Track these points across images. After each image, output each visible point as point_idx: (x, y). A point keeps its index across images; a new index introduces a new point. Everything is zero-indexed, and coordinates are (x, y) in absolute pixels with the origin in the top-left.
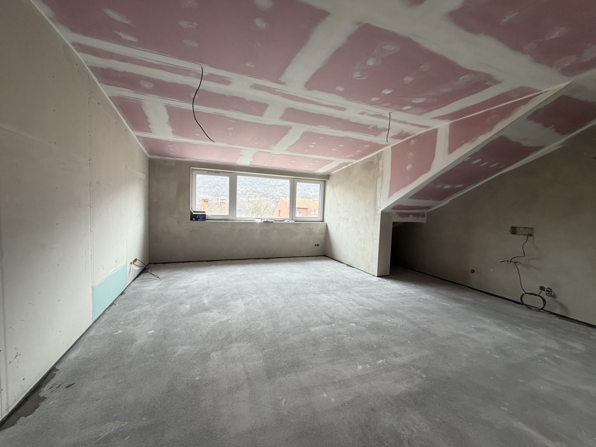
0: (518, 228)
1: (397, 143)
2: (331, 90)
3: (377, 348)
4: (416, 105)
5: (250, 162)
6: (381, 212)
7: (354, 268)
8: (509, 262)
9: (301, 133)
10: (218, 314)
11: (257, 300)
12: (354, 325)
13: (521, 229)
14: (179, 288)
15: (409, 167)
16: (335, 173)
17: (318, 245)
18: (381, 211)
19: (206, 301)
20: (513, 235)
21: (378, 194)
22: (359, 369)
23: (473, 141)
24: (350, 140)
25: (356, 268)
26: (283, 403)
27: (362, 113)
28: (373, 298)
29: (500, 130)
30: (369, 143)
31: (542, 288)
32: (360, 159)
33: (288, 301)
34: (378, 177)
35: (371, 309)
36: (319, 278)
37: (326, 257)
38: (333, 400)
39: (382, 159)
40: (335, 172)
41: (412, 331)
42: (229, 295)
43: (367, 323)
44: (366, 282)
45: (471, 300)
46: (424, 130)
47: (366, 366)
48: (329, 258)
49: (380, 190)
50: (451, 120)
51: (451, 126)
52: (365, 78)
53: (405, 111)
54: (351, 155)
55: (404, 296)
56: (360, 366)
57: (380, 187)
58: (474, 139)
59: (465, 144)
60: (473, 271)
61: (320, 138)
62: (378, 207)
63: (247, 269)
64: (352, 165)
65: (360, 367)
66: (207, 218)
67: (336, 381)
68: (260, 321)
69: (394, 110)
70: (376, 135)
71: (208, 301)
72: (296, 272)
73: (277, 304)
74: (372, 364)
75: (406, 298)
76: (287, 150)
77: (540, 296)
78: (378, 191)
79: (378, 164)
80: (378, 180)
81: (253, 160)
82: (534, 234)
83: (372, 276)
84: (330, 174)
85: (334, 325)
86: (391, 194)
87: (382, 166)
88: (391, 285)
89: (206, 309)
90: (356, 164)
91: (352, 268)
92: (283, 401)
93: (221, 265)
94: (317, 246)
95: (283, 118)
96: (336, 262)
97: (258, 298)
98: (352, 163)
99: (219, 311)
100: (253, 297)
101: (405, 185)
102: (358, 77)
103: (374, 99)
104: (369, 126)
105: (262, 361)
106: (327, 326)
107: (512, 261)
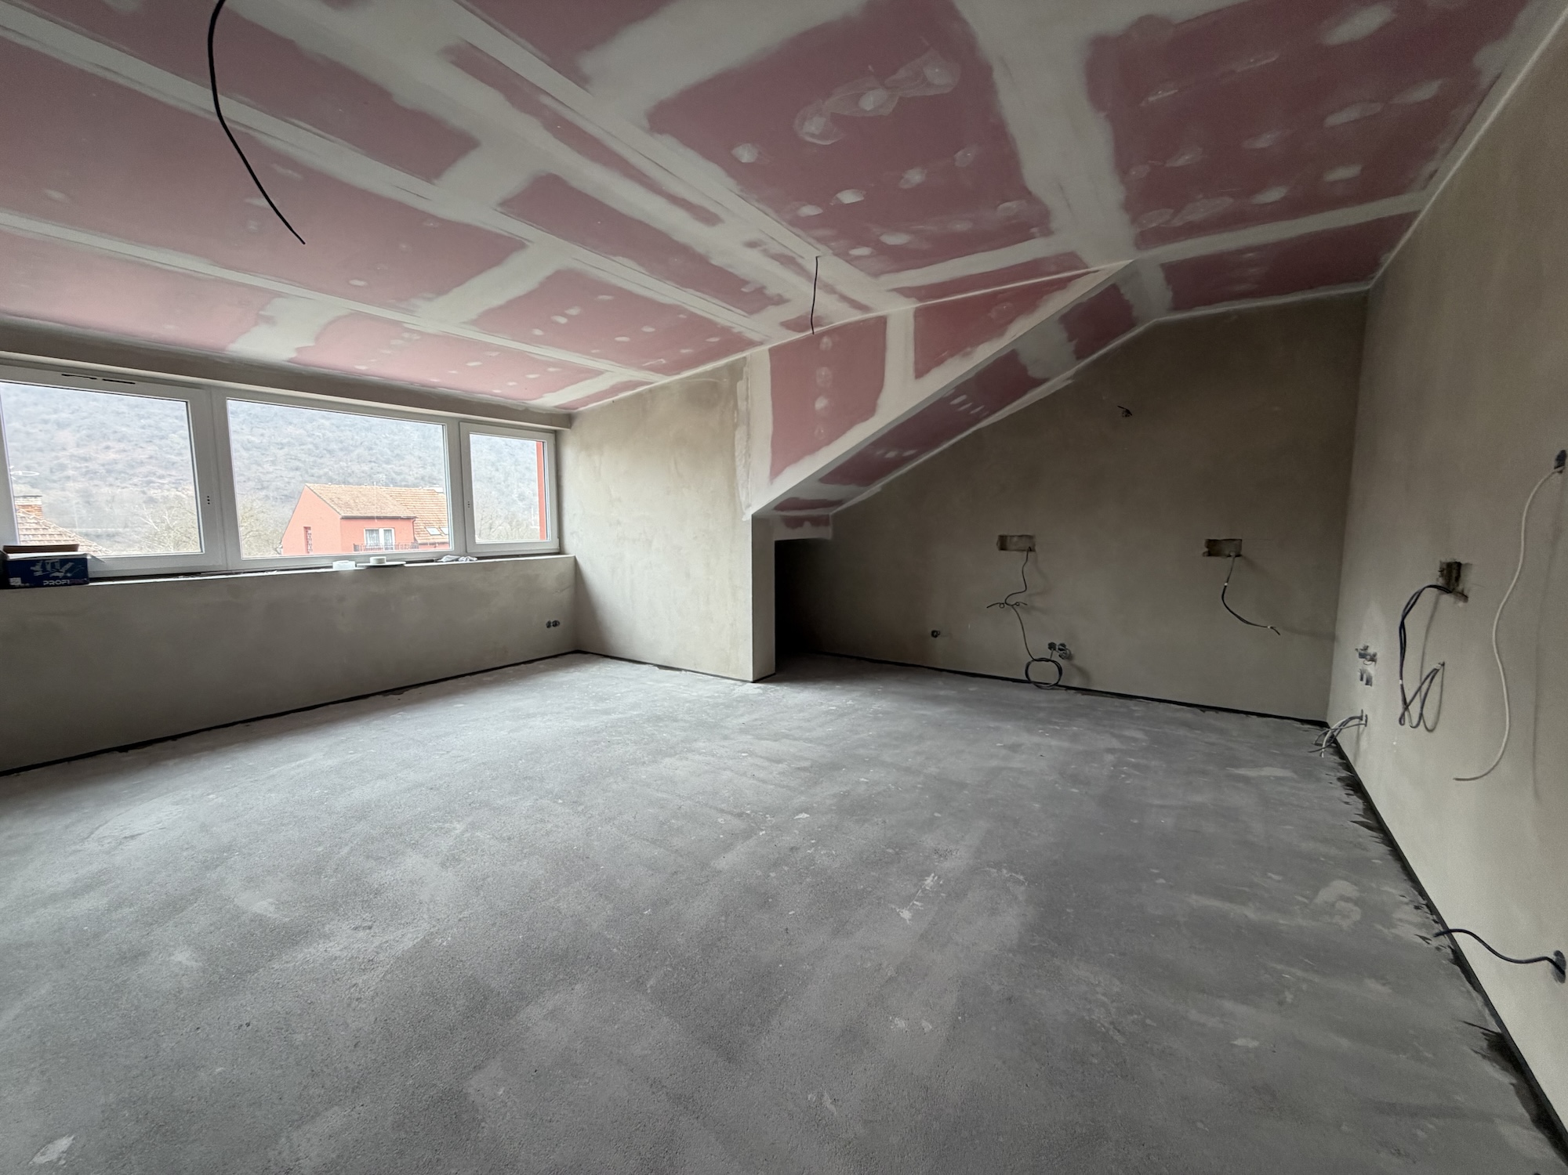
0: (1009, 538)
1: (784, 342)
2: (718, 152)
3: (897, 853)
4: (882, 250)
5: (299, 350)
6: (750, 518)
7: (683, 672)
8: (1002, 606)
9: (548, 271)
10: (361, 934)
11: (478, 834)
12: (806, 815)
13: (1015, 539)
14: (54, 898)
15: (821, 404)
16: (593, 410)
17: (556, 624)
18: (753, 516)
19: (261, 904)
20: (1003, 552)
21: (740, 471)
22: (910, 920)
23: (967, 354)
24: (681, 316)
25: (686, 670)
26: (832, 1108)
27: (752, 245)
28: (787, 735)
29: (1017, 336)
30: (725, 331)
31: (1052, 646)
32: (678, 374)
33: (583, 807)
34: (735, 426)
35: (807, 764)
36: (614, 716)
37: (586, 656)
38: (927, 1026)
39: (744, 377)
40: (591, 406)
41: (922, 788)
42: (349, 853)
43: (828, 802)
44: (739, 702)
45: (952, 693)
46: (857, 316)
47: (914, 904)
48: (595, 657)
49: (744, 461)
50: (920, 299)
51: (918, 313)
52: (828, 143)
53: (851, 261)
54: (662, 360)
55: (842, 715)
56: (904, 910)
57: (744, 452)
58: (969, 349)
59: (950, 361)
60: (935, 634)
61: (601, 297)
62: (741, 505)
63: (342, 741)
64: (650, 391)
65: (906, 914)
66: (92, 570)
67: (891, 972)
68: (552, 900)
69: (831, 251)
70: (751, 312)
71: (270, 900)
72: (534, 715)
73: (557, 826)
74: (920, 893)
75: (850, 720)
76: (474, 323)
77: (1053, 662)
78: (738, 463)
79: (733, 392)
80: (737, 433)
81: (311, 344)
82: (1037, 548)
83: (739, 683)
84: (576, 411)
85: (764, 832)
86: (776, 472)
87: (747, 399)
88: (796, 695)
89: (291, 936)
90: (663, 388)
91: (678, 673)
92: (827, 1101)
93: (212, 749)
94: (552, 628)
95: (512, 206)
96: (623, 662)
97: (473, 826)
98: (652, 383)
99: (358, 922)
100: (455, 829)
101: (813, 449)
102: (813, 135)
103: (809, 210)
104: (745, 283)
105: (665, 1020)
106: (752, 842)
107: (1007, 602)
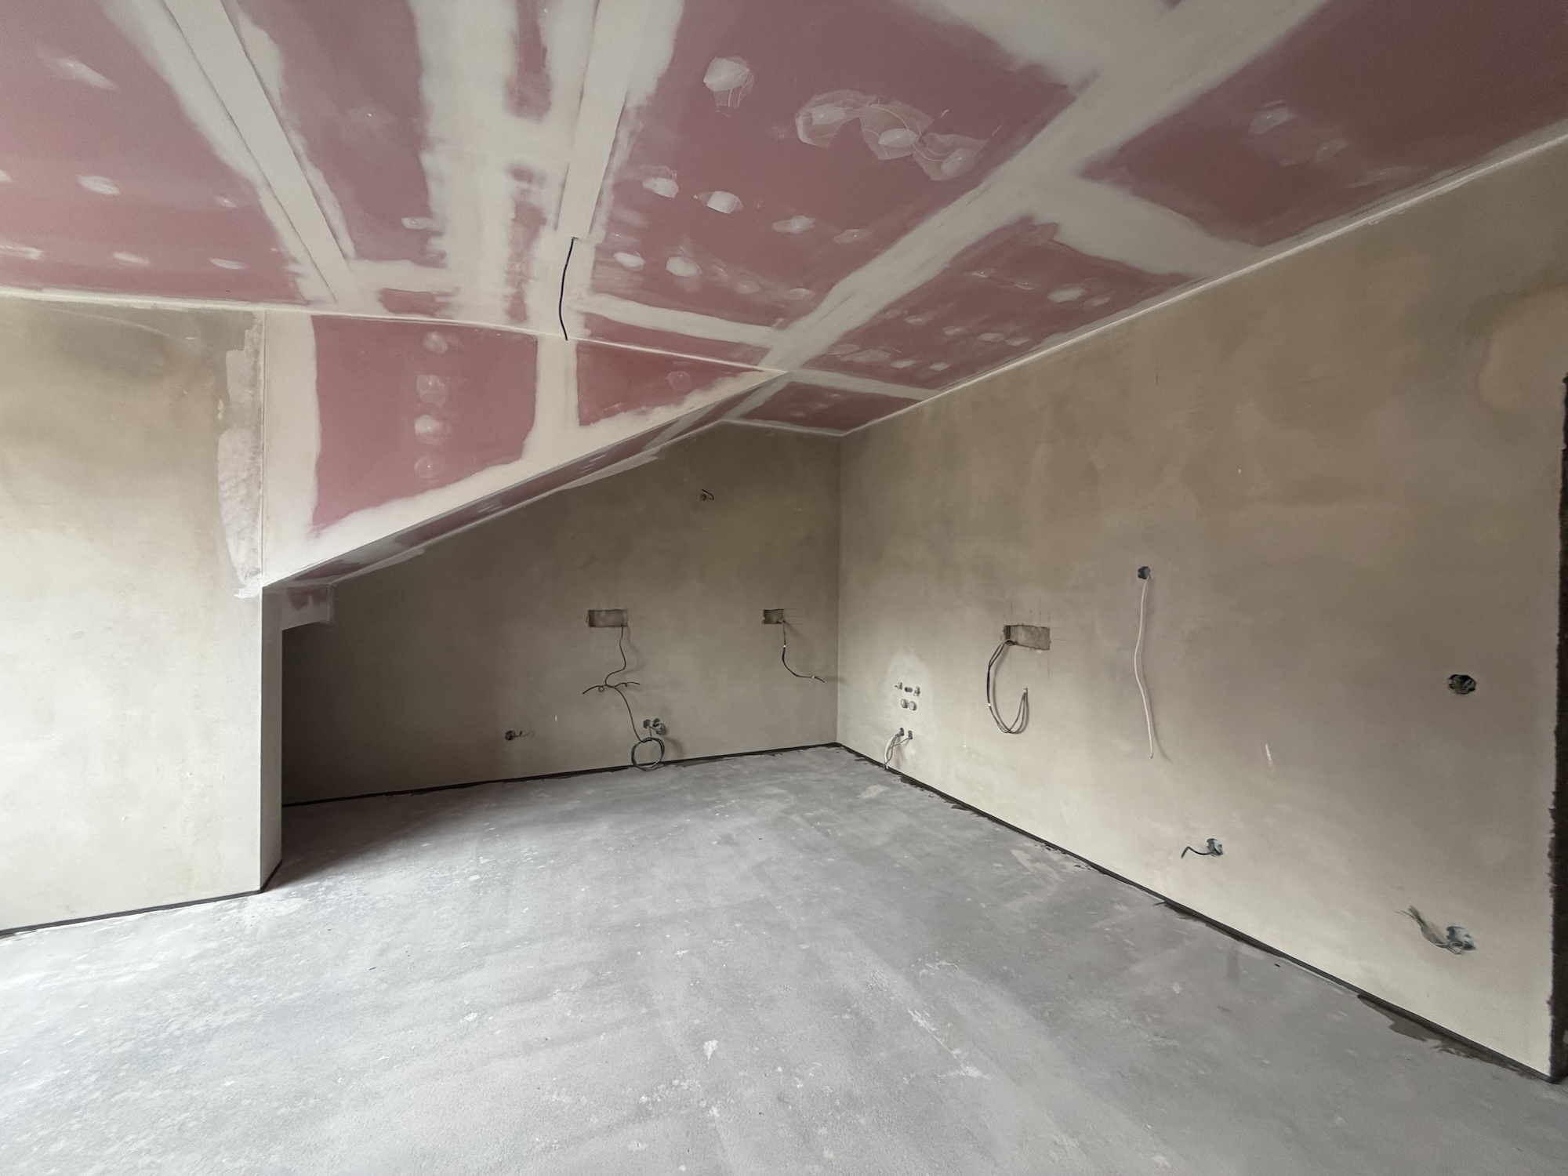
0: (596, 613)
1: (349, 315)
6: (260, 592)
8: (602, 689)
13: (602, 614)
15: (427, 425)
18: (264, 590)
20: (592, 628)
21: (233, 508)
23: (642, 413)
29: (694, 409)
31: (647, 724)
34: (221, 428)
39: (246, 346)
46: (496, 324)
49: (242, 492)
51: (581, 349)
53: (602, 264)
57: (242, 477)
58: (645, 409)
59: (623, 415)
60: (510, 736)
62: (234, 569)
69: (600, 241)
77: (655, 739)
78: (226, 494)
79: (214, 365)
80: (223, 440)
82: (629, 624)
86: (324, 518)
87: (254, 384)
107: (608, 683)
